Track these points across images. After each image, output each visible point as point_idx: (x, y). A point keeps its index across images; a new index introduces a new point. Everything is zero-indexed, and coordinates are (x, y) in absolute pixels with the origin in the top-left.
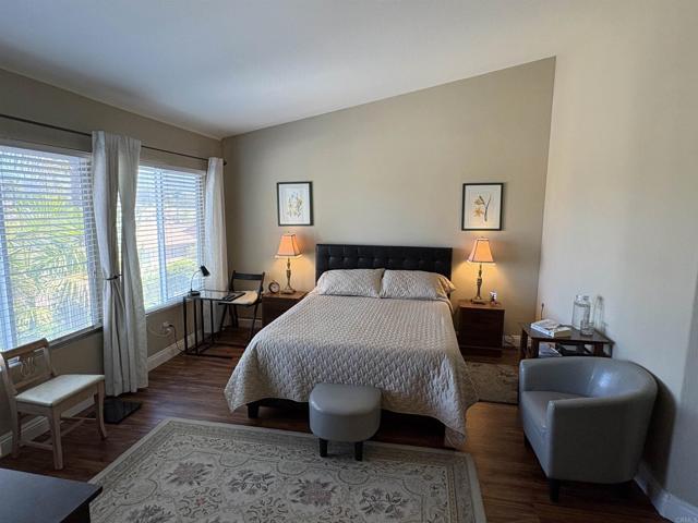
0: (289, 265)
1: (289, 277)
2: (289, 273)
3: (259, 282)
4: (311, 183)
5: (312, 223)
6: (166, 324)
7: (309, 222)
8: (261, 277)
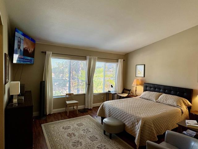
0: (136, 88)
1: (136, 91)
2: (136, 90)
3: (129, 92)
4: (144, 65)
5: (144, 77)
6: (102, 97)
7: (143, 76)
8: (130, 90)
